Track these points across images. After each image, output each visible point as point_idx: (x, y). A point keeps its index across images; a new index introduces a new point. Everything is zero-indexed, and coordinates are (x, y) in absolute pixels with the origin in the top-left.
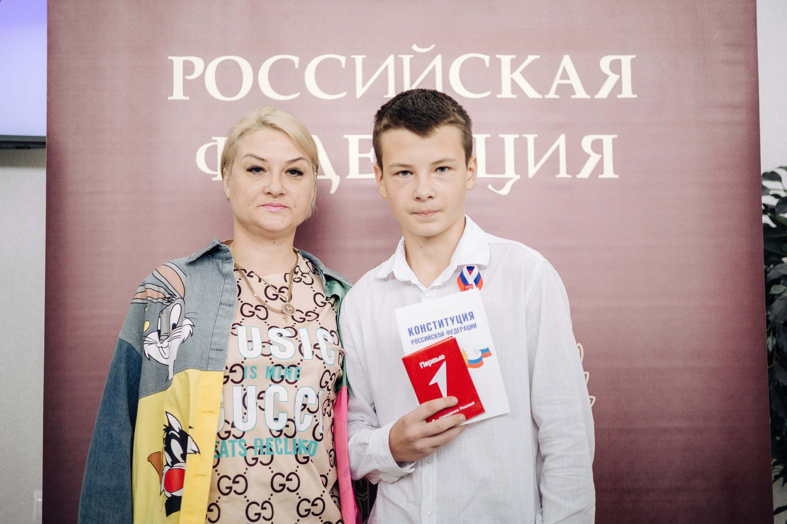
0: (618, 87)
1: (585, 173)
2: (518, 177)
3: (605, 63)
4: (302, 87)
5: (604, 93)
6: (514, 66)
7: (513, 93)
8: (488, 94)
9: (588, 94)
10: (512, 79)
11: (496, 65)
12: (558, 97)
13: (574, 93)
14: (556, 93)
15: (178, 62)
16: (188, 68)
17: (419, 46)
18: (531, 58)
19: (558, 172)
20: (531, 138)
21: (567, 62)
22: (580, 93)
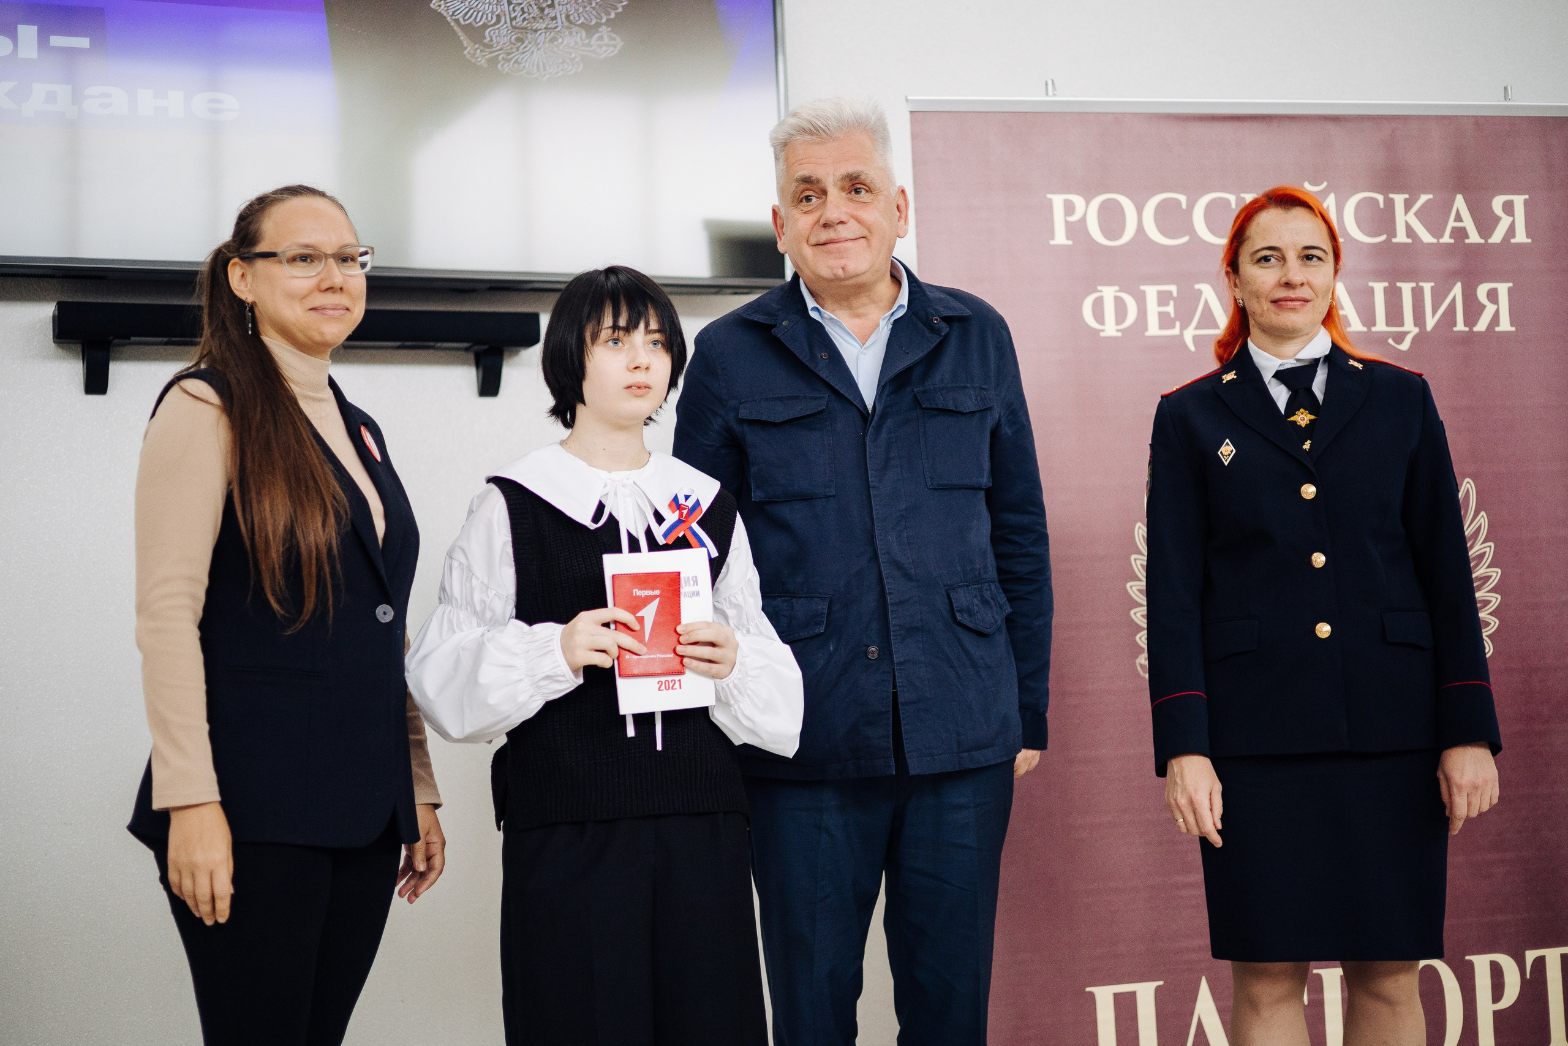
0: (1511, 231)
1: (1481, 326)
2: (1416, 330)
3: (1497, 203)
4: (1190, 230)
5: (1497, 237)
6: (1408, 205)
7: (1408, 237)
8: (1383, 238)
9: (1481, 238)
10: (1406, 222)
11: (1390, 204)
12: (1452, 241)
13: (1468, 237)
14: (1451, 237)
15: (1058, 201)
16: (1069, 208)
17: (1312, 184)
18: (1424, 198)
19: (1455, 325)
20: (1427, 287)
21: (1460, 202)
22: (1474, 238)
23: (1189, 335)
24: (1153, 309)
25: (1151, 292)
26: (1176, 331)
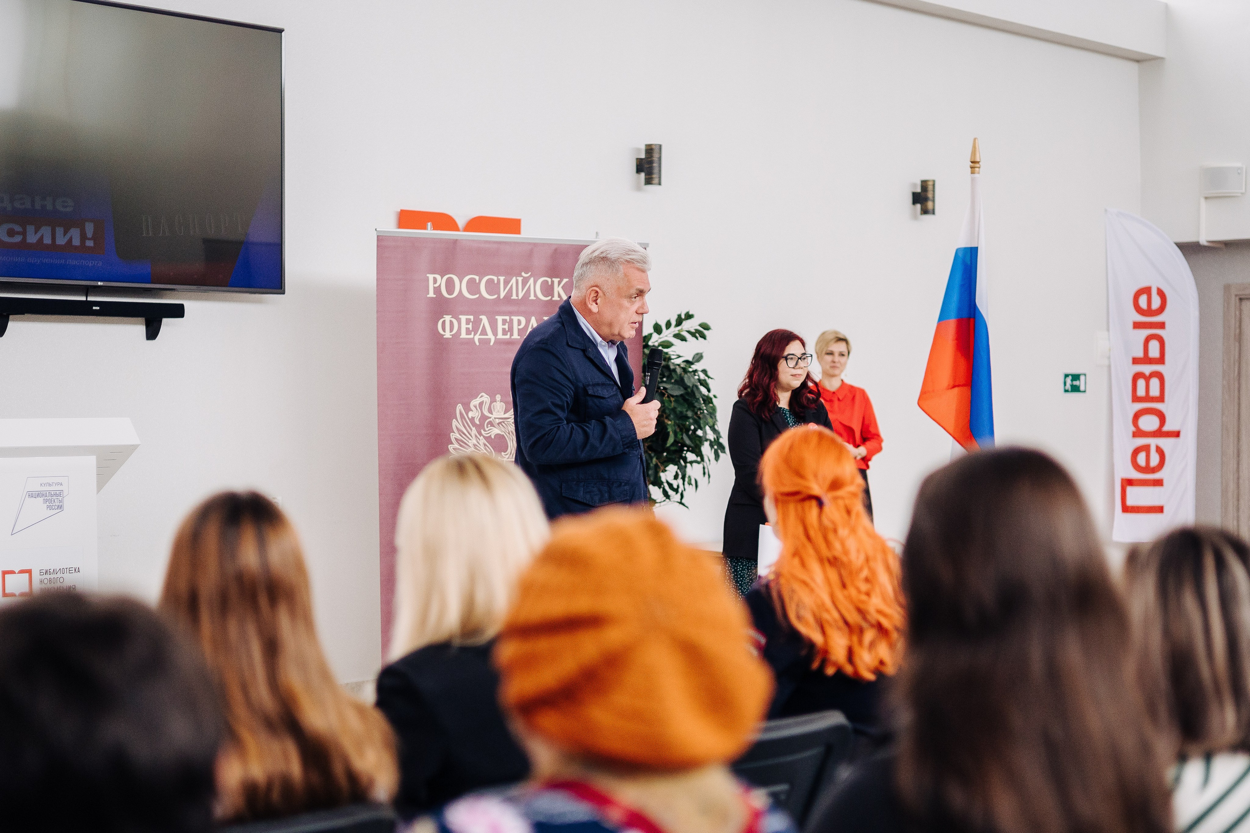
4: (479, 292)
6: (559, 283)
8: (549, 298)
10: (558, 291)
11: (553, 282)
15: (431, 277)
16: (435, 280)
17: (525, 273)
18: (565, 280)
23: (477, 338)
24: (464, 326)
25: (463, 318)
26: (471, 336)
